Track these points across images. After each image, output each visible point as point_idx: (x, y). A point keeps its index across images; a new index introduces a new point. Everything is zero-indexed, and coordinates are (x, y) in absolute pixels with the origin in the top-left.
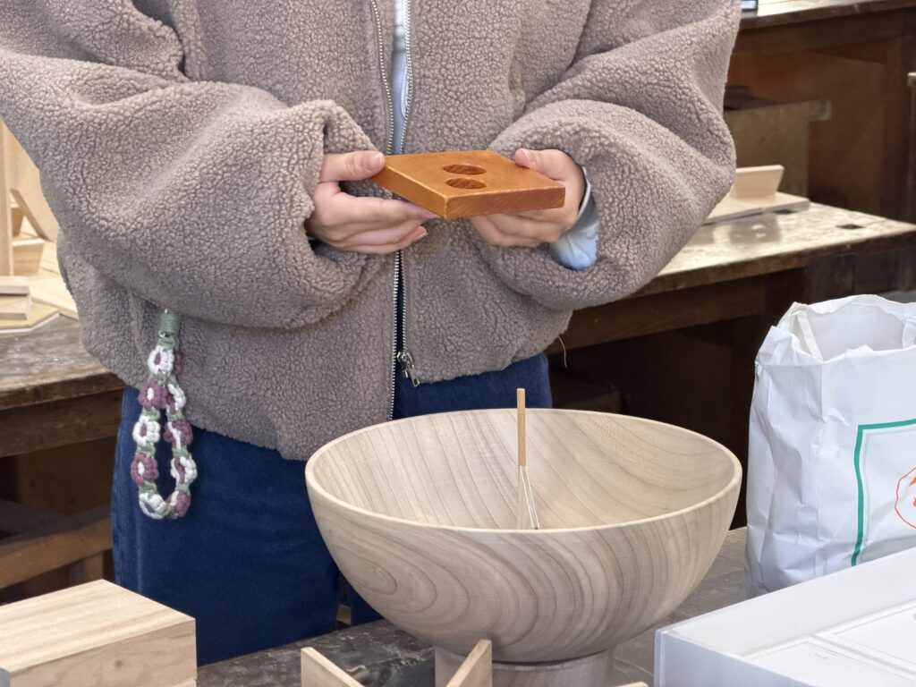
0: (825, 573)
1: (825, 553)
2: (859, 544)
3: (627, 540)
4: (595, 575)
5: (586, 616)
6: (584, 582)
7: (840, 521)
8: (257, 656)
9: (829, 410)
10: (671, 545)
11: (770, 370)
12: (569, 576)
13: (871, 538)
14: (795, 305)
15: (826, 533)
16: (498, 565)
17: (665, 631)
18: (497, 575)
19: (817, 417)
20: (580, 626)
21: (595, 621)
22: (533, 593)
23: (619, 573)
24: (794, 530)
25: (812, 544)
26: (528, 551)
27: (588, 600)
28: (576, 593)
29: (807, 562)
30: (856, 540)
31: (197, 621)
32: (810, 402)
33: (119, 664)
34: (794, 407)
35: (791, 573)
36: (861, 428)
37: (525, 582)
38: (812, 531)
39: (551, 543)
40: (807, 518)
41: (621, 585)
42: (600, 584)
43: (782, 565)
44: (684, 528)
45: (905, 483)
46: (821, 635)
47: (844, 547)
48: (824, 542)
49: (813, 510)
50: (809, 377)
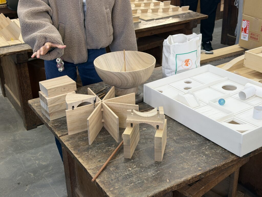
0: (171, 75)
1: (171, 72)
2: (176, 71)
3: (134, 73)
4: (130, 78)
5: (129, 83)
6: (128, 79)
7: (173, 68)
9: (172, 52)
10: (141, 74)
11: (164, 46)
12: (126, 78)
13: (178, 70)
14: (170, 36)
15: (171, 69)
16: (116, 76)
17: (145, 85)
18: (116, 78)
19: (170, 53)
20: (129, 85)
21: (131, 84)
22: (121, 80)
23: (133, 78)
24: (167, 69)
25: (169, 71)
26: (120, 75)
27: (129, 81)
28: (127, 80)
29: (169, 73)
30: (176, 70)
32: (169, 50)
33: (64, 88)
34: (167, 51)
35: (167, 75)
36: (176, 55)
37: (120, 79)
38: (169, 69)
39: (123, 74)
40: (169, 67)
41: (134, 79)
42: (131, 79)
43: (165, 74)
44: (143, 71)
45: (184, 62)
46: (170, 84)
47: (174, 71)
48: (171, 71)
49: (169, 66)
50: (169, 47)
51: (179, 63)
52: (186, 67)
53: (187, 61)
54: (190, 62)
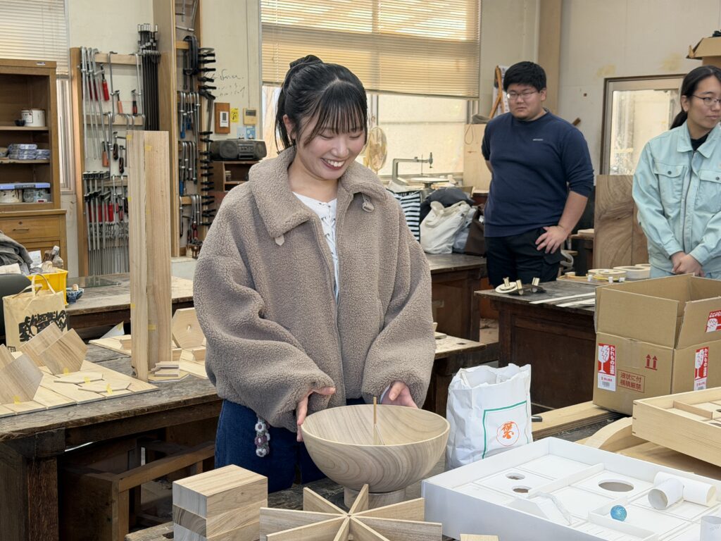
0: (474, 461)
1: (473, 454)
2: (485, 451)
3: (414, 448)
4: (404, 461)
5: (400, 476)
6: (400, 463)
7: (478, 444)
8: (278, 493)
9: (474, 405)
10: (429, 451)
11: (454, 391)
12: (395, 462)
13: (489, 449)
14: (461, 369)
15: (474, 448)
16: (371, 457)
17: (425, 481)
18: (370, 461)
19: (471, 408)
20: (398, 479)
21: (403, 477)
22: (383, 467)
23: (412, 459)
24: (463, 446)
25: (468, 451)
26: (382, 453)
27: (401, 470)
28: (397, 467)
29: (467, 457)
30: (483, 449)
31: (269, 480)
32: (468, 402)
33: (242, 493)
34: (462, 405)
35: (462, 462)
36: (485, 411)
37: (380, 463)
38: (469, 447)
39: (390, 450)
40: (467, 442)
41: (412, 464)
42: (405, 465)
43: (459, 459)
44: (433, 445)
45: (499, 430)
46: (476, 482)
47: (480, 452)
48: (473, 450)
49: (469, 439)
50: (467, 393)
51: (491, 433)
52: (506, 442)
53: (508, 426)
54: (513, 429)
